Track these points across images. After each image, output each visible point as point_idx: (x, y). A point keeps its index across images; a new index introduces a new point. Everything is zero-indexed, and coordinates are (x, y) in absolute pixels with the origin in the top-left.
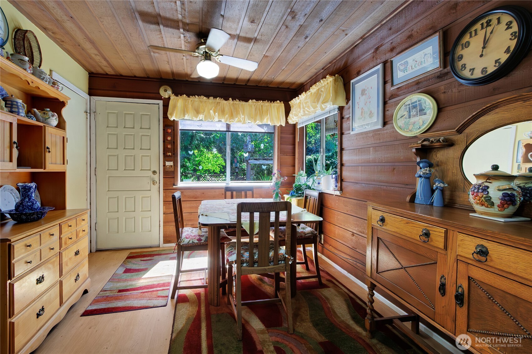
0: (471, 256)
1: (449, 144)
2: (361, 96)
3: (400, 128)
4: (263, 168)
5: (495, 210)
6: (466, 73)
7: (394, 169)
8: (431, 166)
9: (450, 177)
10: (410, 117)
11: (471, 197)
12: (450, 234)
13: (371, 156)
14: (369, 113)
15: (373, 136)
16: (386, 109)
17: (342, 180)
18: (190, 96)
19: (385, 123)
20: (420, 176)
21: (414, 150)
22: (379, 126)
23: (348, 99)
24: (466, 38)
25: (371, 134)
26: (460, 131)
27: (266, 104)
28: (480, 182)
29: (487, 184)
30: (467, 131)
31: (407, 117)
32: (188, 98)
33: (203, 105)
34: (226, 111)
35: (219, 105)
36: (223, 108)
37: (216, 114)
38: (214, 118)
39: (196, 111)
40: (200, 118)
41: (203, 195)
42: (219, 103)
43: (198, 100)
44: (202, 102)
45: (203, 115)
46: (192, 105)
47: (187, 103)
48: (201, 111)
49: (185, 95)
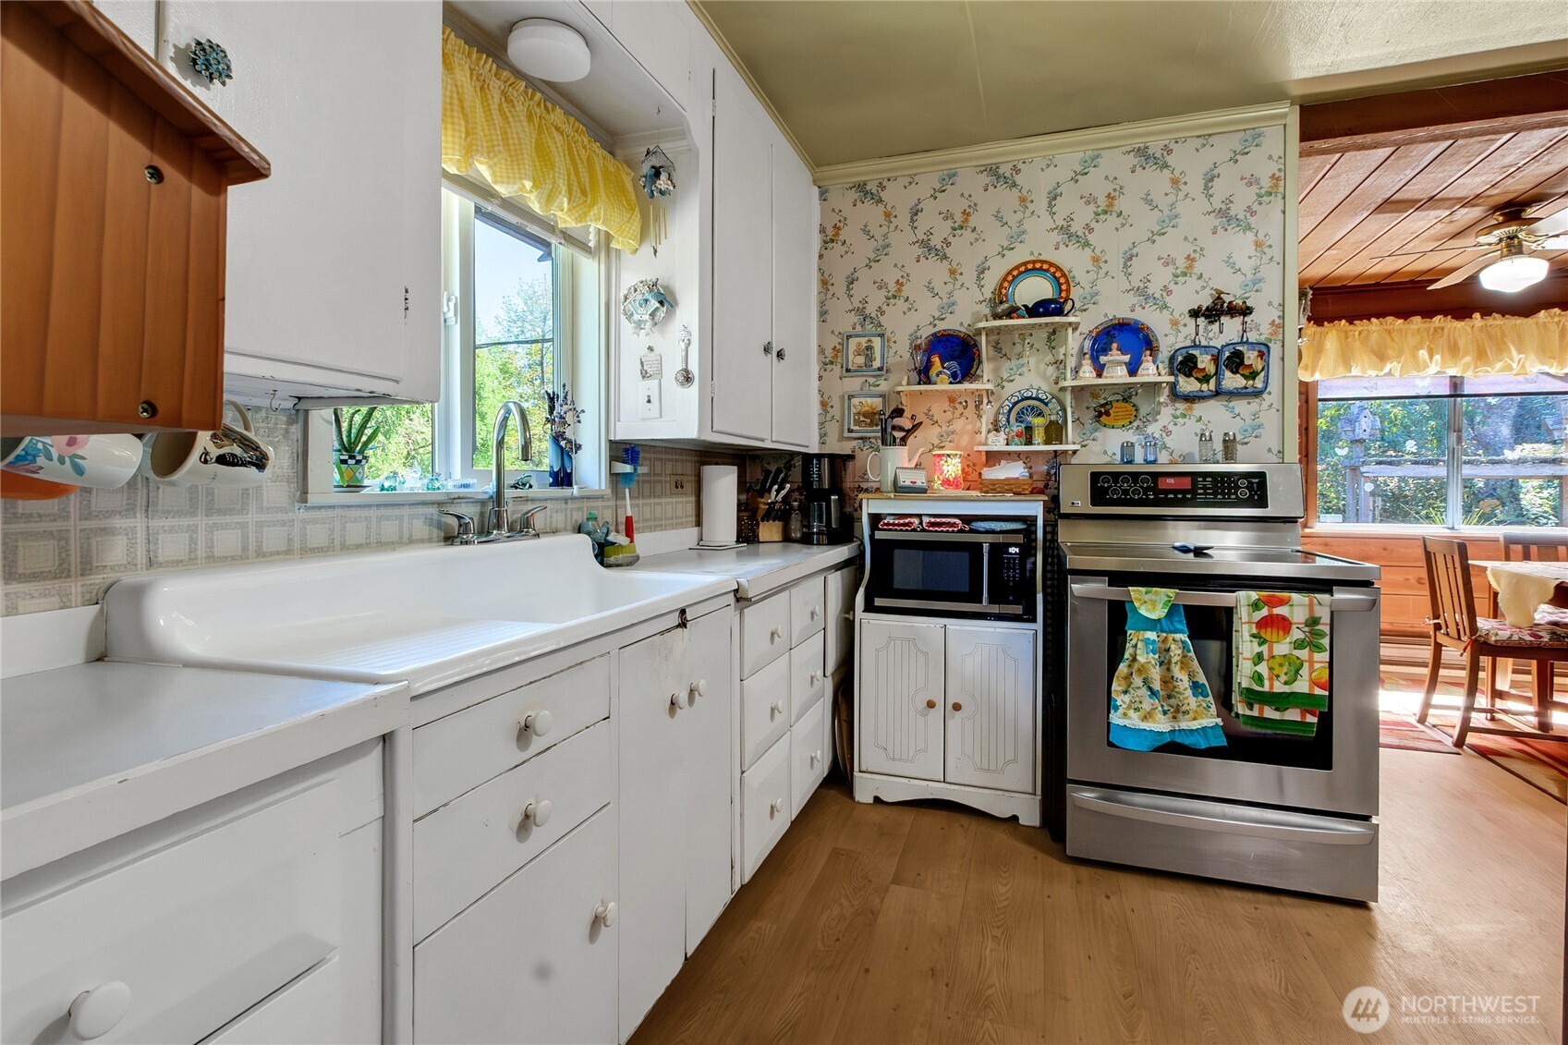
18: (1355, 322)
32: (1352, 327)
33: (1393, 340)
34: (1461, 347)
35: (1442, 335)
36: (1452, 341)
37: (1437, 357)
38: (1428, 367)
39: (1375, 354)
40: (1386, 370)
41: (1385, 553)
42: (1440, 331)
43: (1378, 328)
44: (1389, 332)
45: (1399, 363)
46: (1365, 341)
47: (1350, 340)
48: (1390, 352)
49: (1344, 321)
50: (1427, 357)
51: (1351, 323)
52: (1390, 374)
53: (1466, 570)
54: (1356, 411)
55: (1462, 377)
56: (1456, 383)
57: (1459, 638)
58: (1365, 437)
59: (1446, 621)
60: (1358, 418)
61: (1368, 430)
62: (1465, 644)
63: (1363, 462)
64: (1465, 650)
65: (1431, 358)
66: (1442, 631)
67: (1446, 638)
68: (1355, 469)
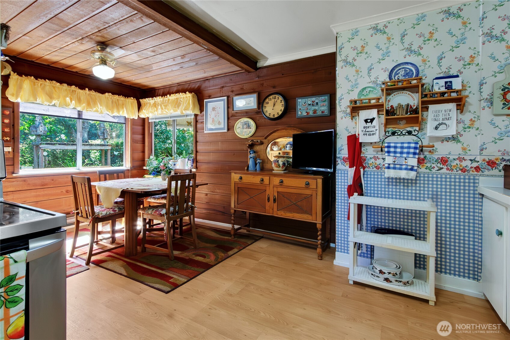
0: (278, 184)
1: (262, 143)
2: (212, 111)
3: (238, 133)
4: (115, 154)
5: (281, 169)
6: (268, 115)
7: (234, 154)
8: (255, 152)
9: (262, 157)
10: (243, 129)
11: (273, 164)
12: (271, 178)
13: (220, 146)
14: (218, 122)
15: (221, 135)
16: (229, 122)
17: (197, 162)
18: (38, 79)
19: (228, 130)
20: (251, 158)
21: (248, 145)
22: (226, 131)
23: (201, 110)
24: (267, 100)
25: (220, 134)
26: (266, 138)
27: (121, 98)
28: (276, 159)
29: (278, 159)
30: (269, 138)
31: (242, 128)
32: (37, 81)
33: (55, 91)
34: (82, 99)
35: (75, 94)
36: (79, 97)
37: (73, 102)
38: (70, 105)
39: (48, 96)
40: (53, 103)
41: (53, 182)
42: (74, 92)
43: (50, 84)
44: (54, 87)
45: (58, 101)
46: (43, 89)
47: (36, 86)
48: (55, 96)
49: (33, 77)
50: (69, 101)
51: (37, 79)
52: (54, 105)
53: (90, 187)
54: (38, 123)
55: (82, 111)
56: (80, 113)
57: (87, 217)
58: (41, 134)
59: (81, 211)
60: (38, 126)
61: (42, 131)
62: (90, 220)
63: (41, 143)
64: (90, 223)
65: (71, 102)
66: (80, 215)
67: (81, 218)
68: (37, 146)
